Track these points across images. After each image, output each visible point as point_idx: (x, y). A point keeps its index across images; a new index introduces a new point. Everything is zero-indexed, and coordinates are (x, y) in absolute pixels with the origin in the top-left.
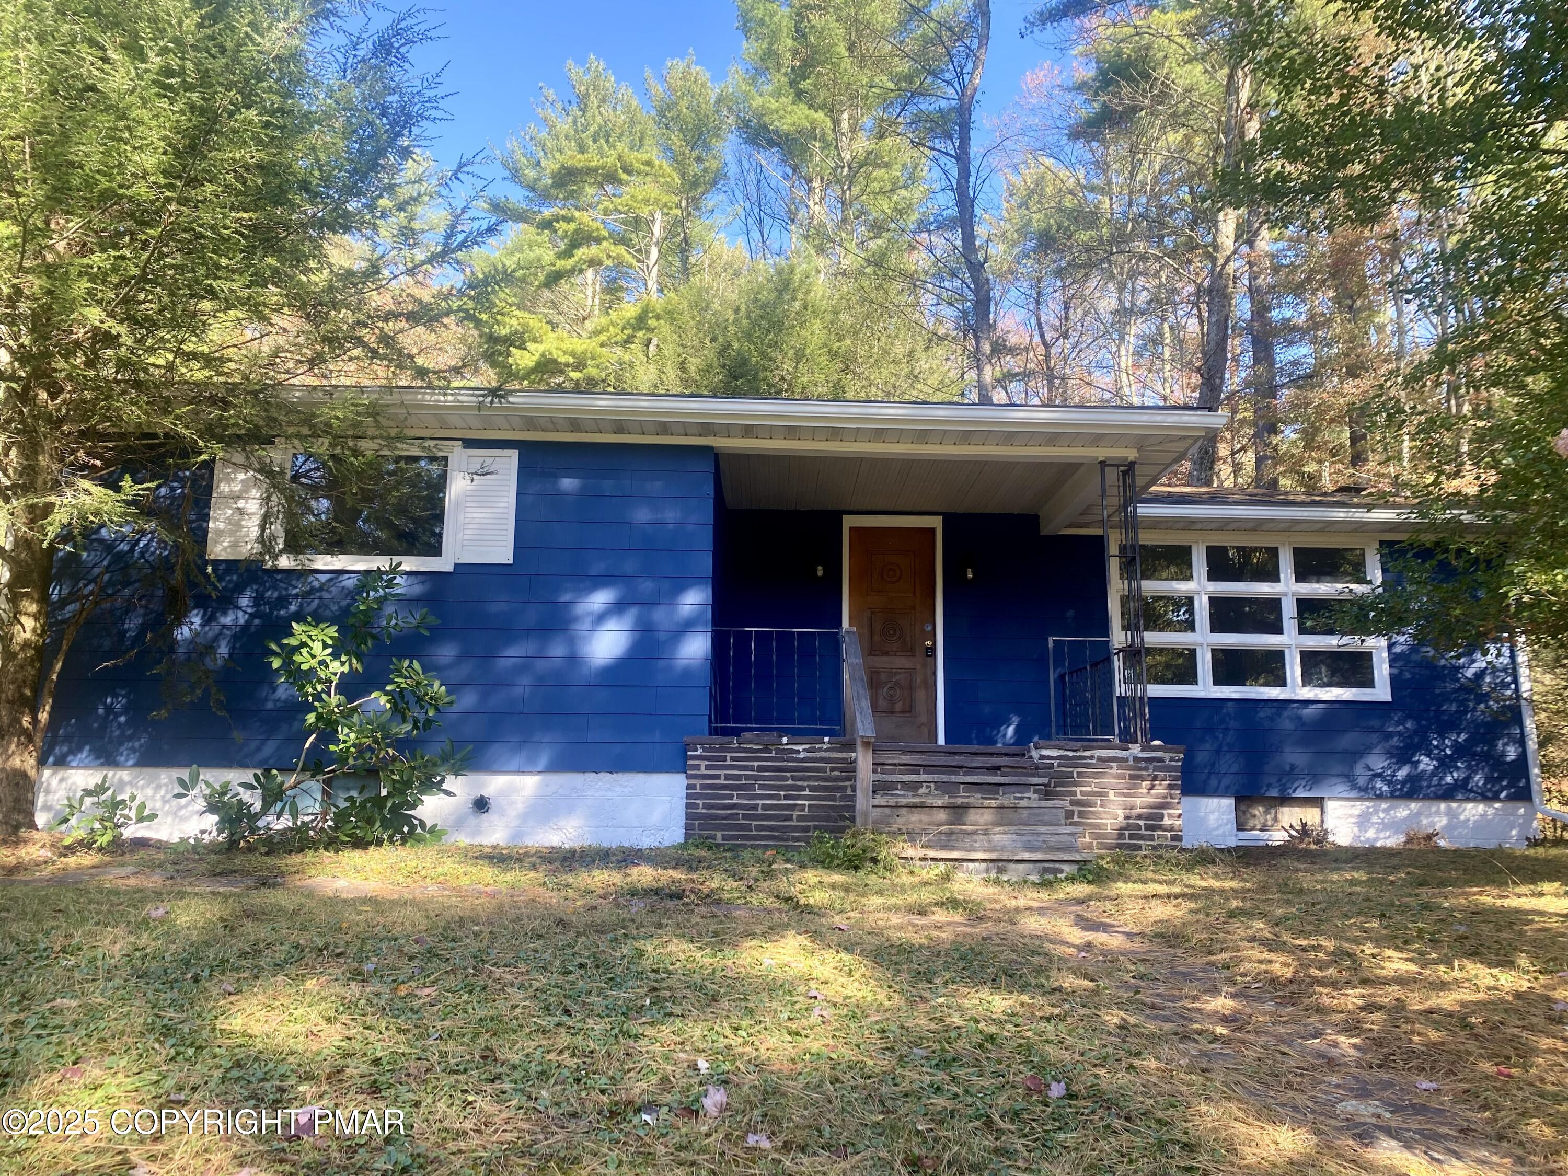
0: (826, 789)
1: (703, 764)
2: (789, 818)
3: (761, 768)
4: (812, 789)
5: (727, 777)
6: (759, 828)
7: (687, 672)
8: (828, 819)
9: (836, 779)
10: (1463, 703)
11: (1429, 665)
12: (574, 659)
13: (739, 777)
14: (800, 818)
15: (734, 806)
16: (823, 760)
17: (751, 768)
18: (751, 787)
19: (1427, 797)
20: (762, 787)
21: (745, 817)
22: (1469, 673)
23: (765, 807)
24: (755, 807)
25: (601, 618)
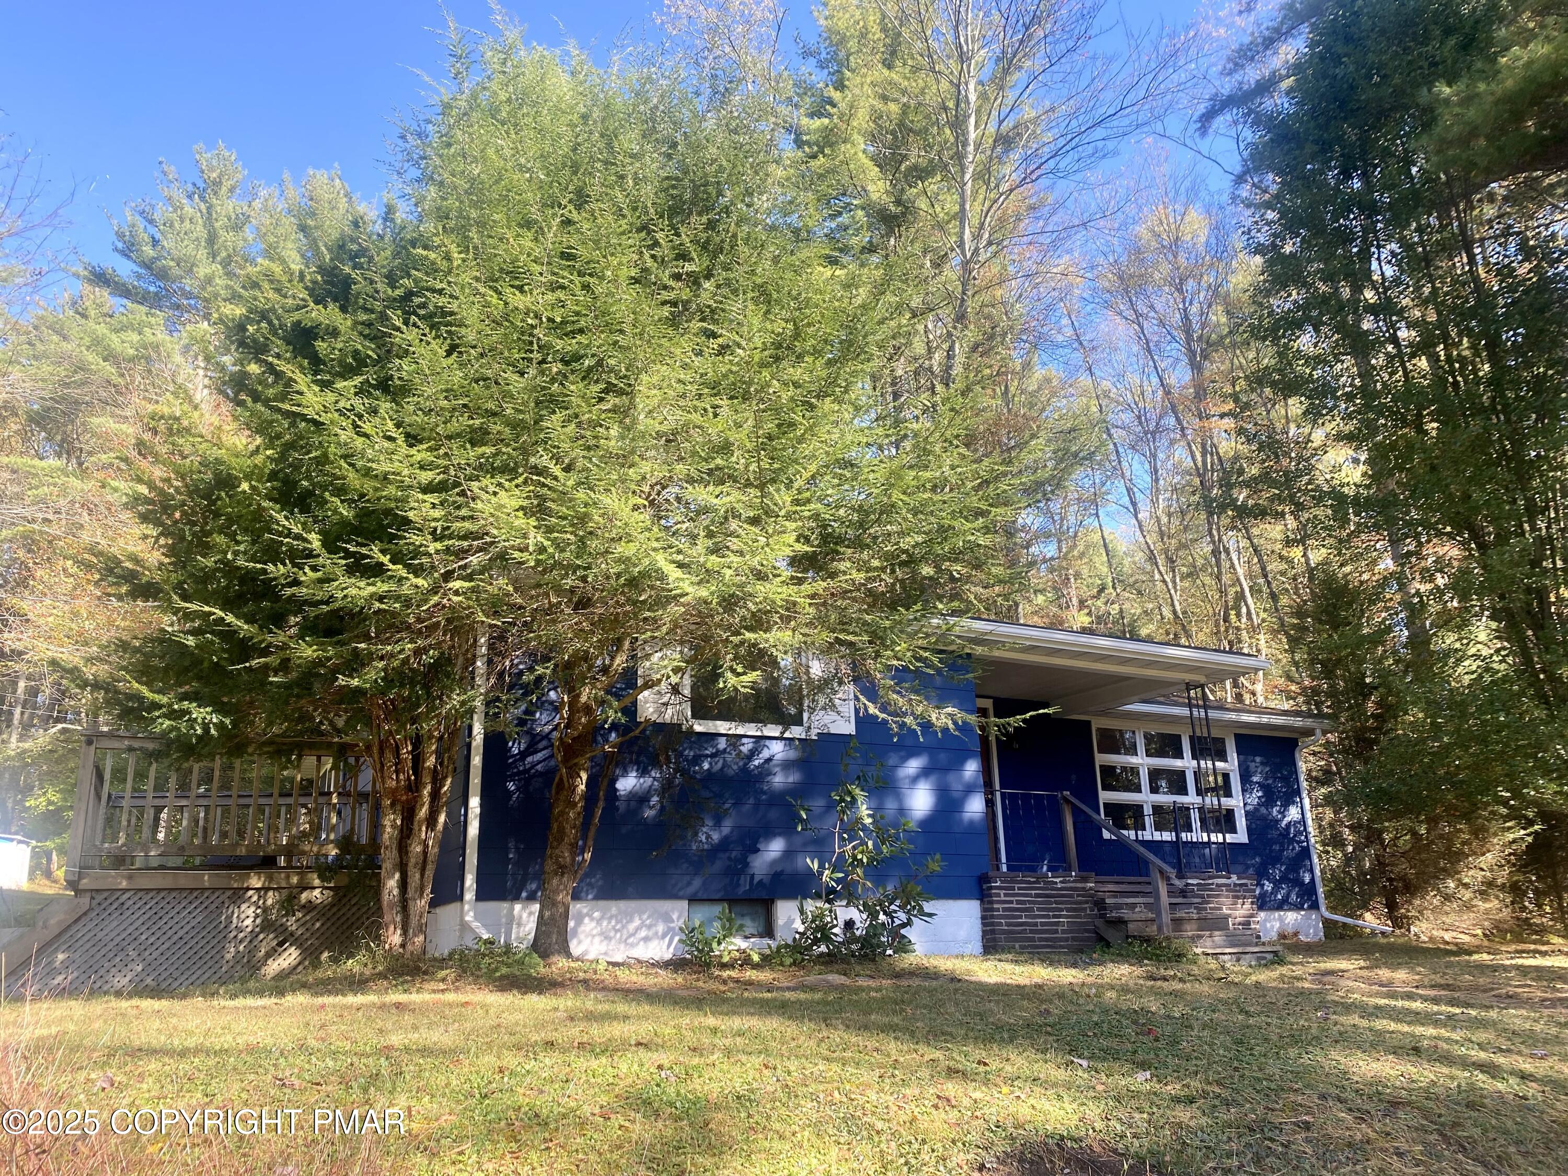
0: (1074, 910)
1: (1002, 892)
2: (1056, 932)
3: (1037, 896)
4: (1068, 910)
5: (1018, 902)
6: (1041, 939)
7: (971, 822)
8: (1078, 931)
9: (1080, 903)
10: (1282, 845)
11: (1264, 818)
12: (902, 811)
13: (1023, 902)
14: (1064, 932)
15: (1022, 924)
16: (1071, 889)
17: (1030, 895)
18: (1031, 910)
19: (1270, 909)
20: (1039, 909)
21: (1031, 931)
22: (1284, 824)
23: (1042, 924)
24: (1036, 924)
25: (915, 780)
